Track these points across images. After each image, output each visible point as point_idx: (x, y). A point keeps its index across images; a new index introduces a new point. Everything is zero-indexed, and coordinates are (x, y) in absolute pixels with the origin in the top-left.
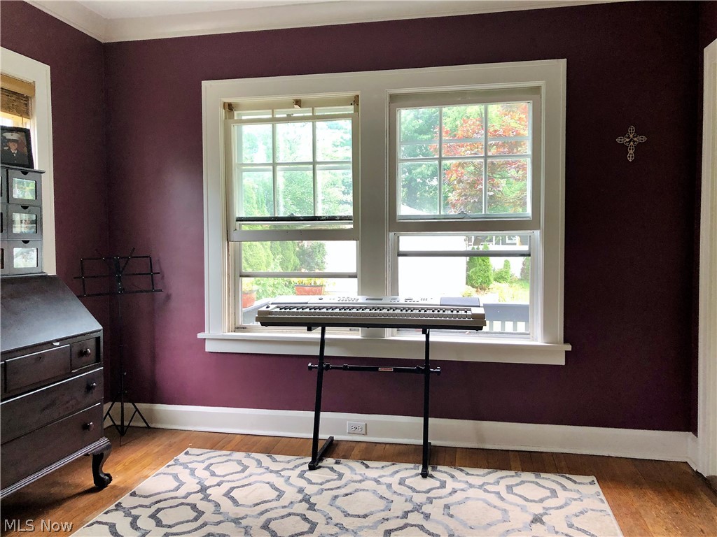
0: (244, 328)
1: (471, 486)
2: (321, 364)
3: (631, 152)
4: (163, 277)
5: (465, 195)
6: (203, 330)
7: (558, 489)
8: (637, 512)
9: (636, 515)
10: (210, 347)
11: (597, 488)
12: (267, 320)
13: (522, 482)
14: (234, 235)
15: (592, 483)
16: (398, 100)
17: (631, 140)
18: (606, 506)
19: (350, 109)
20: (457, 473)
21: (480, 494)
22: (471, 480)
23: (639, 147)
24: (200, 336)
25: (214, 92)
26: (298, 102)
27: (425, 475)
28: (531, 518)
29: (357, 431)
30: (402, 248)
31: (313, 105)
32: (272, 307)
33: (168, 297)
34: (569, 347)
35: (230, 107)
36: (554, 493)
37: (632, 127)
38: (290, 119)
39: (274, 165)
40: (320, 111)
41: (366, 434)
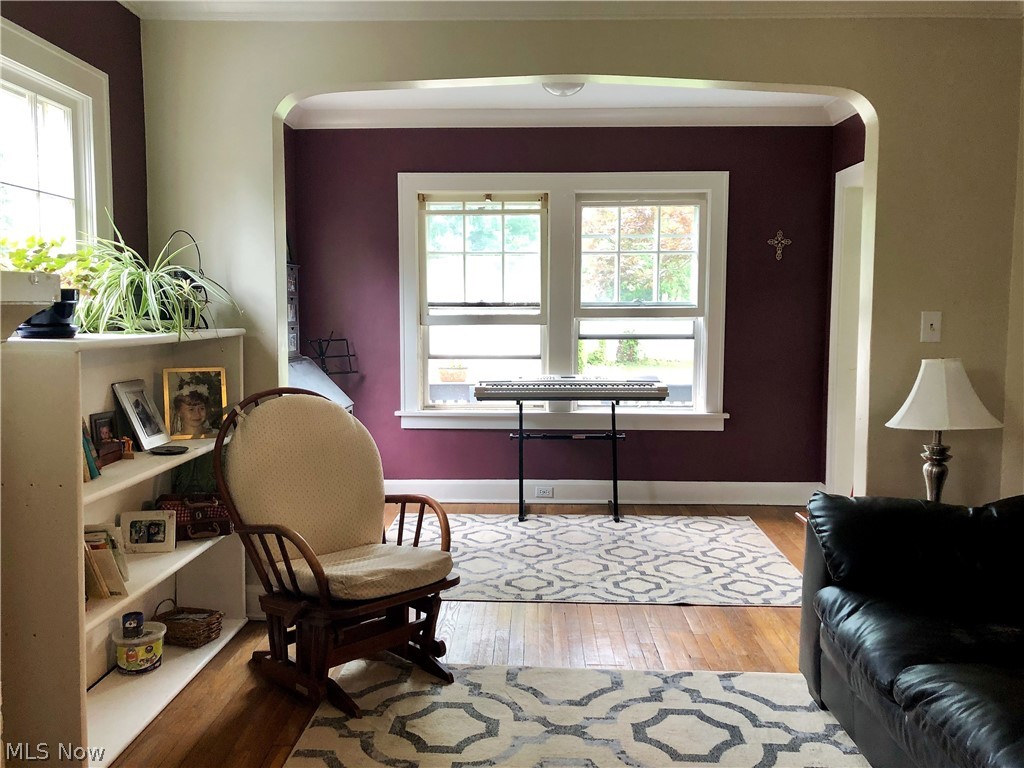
0: (433, 407)
1: (656, 525)
2: (521, 434)
3: (779, 252)
4: (357, 359)
5: (602, 272)
6: (399, 409)
7: (723, 524)
8: (782, 533)
9: (782, 535)
10: (405, 424)
11: (752, 522)
12: (482, 395)
13: (694, 522)
14: (426, 320)
15: (748, 520)
16: (583, 199)
17: (779, 242)
18: (760, 531)
19: (537, 206)
20: (642, 519)
21: (666, 529)
22: (655, 522)
23: (785, 248)
24: (397, 413)
25: (409, 184)
26: (489, 197)
27: (617, 521)
28: (708, 540)
29: (545, 495)
30: (583, 332)
31: (503, 199)
32: (484, 385)
33: (363, 378)
34: (727, 416)
35: (422, 199)
36: (721, 527)
37: (780, 232)
38: (481, 212)
39: (464, 254)
40: (509, 206)
41: (553, 497)
